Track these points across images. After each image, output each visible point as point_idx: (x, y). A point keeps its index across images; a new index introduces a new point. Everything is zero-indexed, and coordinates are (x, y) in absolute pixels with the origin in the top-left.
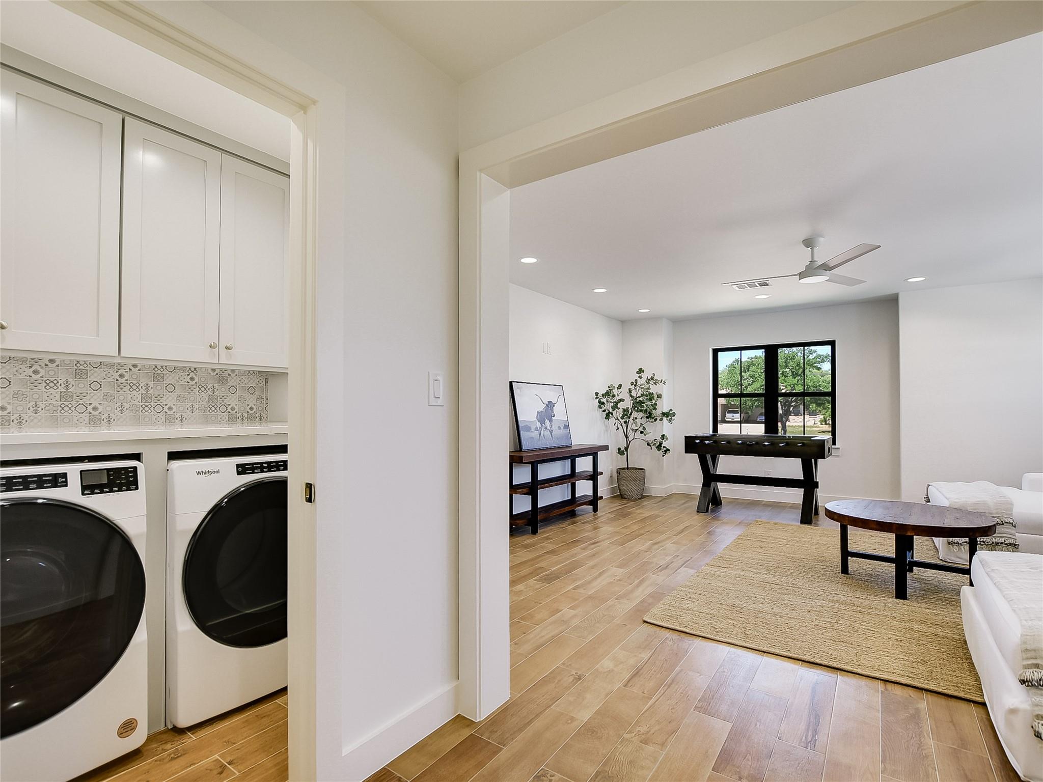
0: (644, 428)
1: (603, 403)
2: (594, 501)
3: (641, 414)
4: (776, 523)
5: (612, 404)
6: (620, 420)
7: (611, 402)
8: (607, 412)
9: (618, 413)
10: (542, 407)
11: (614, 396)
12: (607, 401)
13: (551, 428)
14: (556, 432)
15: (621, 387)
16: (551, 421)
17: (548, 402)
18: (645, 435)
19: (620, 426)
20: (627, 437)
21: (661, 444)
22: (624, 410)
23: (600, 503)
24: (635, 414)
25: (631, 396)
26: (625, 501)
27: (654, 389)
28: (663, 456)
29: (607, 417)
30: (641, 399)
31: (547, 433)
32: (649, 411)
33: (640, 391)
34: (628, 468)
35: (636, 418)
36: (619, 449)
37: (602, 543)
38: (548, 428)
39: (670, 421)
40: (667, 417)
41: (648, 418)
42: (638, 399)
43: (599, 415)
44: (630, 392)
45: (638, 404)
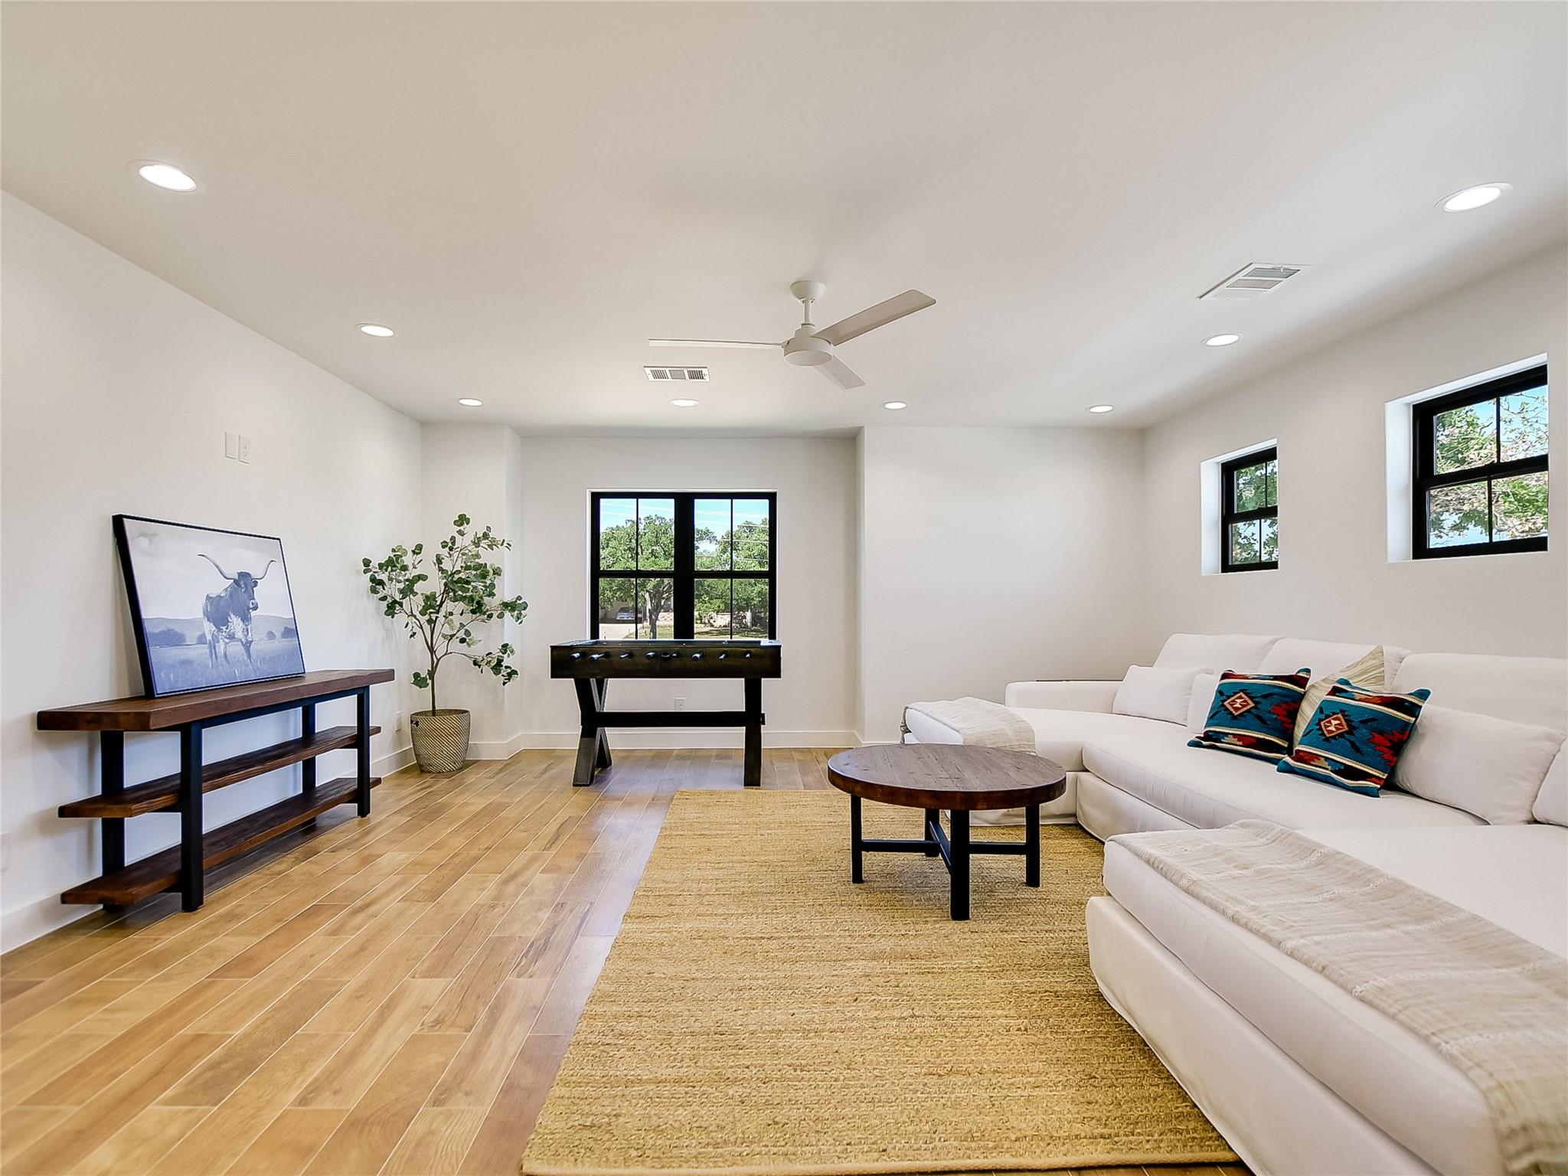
0: (467, 633)
1: (381, 583)
2: (361, 793)
3: (461, 606)
4: (711, 793)
5: (401, 585)
6: (419, 616)
7: (399, 582)
8: (389, 600)
9: (415, 603)
10: (220, 587)
11: (405, 568)
12: (391, 579)
13: (246, 636)
14: (261, 645)
15: (421, 549)
16: (246, 619)
17: (240, 574)
18: (469, 645)
19: (417, 630)
20: (432, 650)
21: (500, 662)
22: (427, 598)
23: (375, 793)
24: (449, 606)
25: (441, 570)
26: (428, 779)
27: (487, 557)
28: (504, 684)
29: (391, 610)
30: (463, 575)
31: (236, 648)
32: (477, 598)
33: (460, 560)
34: (434, 712)
35: (451, 614)
36: (417, 675)
37: (384, 901)
38: (239, 635)
39: (518, 619)
40: (513, 609)
41: (476, 613)
42: (456, 577)
43: (373, 607)
44: (439, 560)
45: (454, 586)
